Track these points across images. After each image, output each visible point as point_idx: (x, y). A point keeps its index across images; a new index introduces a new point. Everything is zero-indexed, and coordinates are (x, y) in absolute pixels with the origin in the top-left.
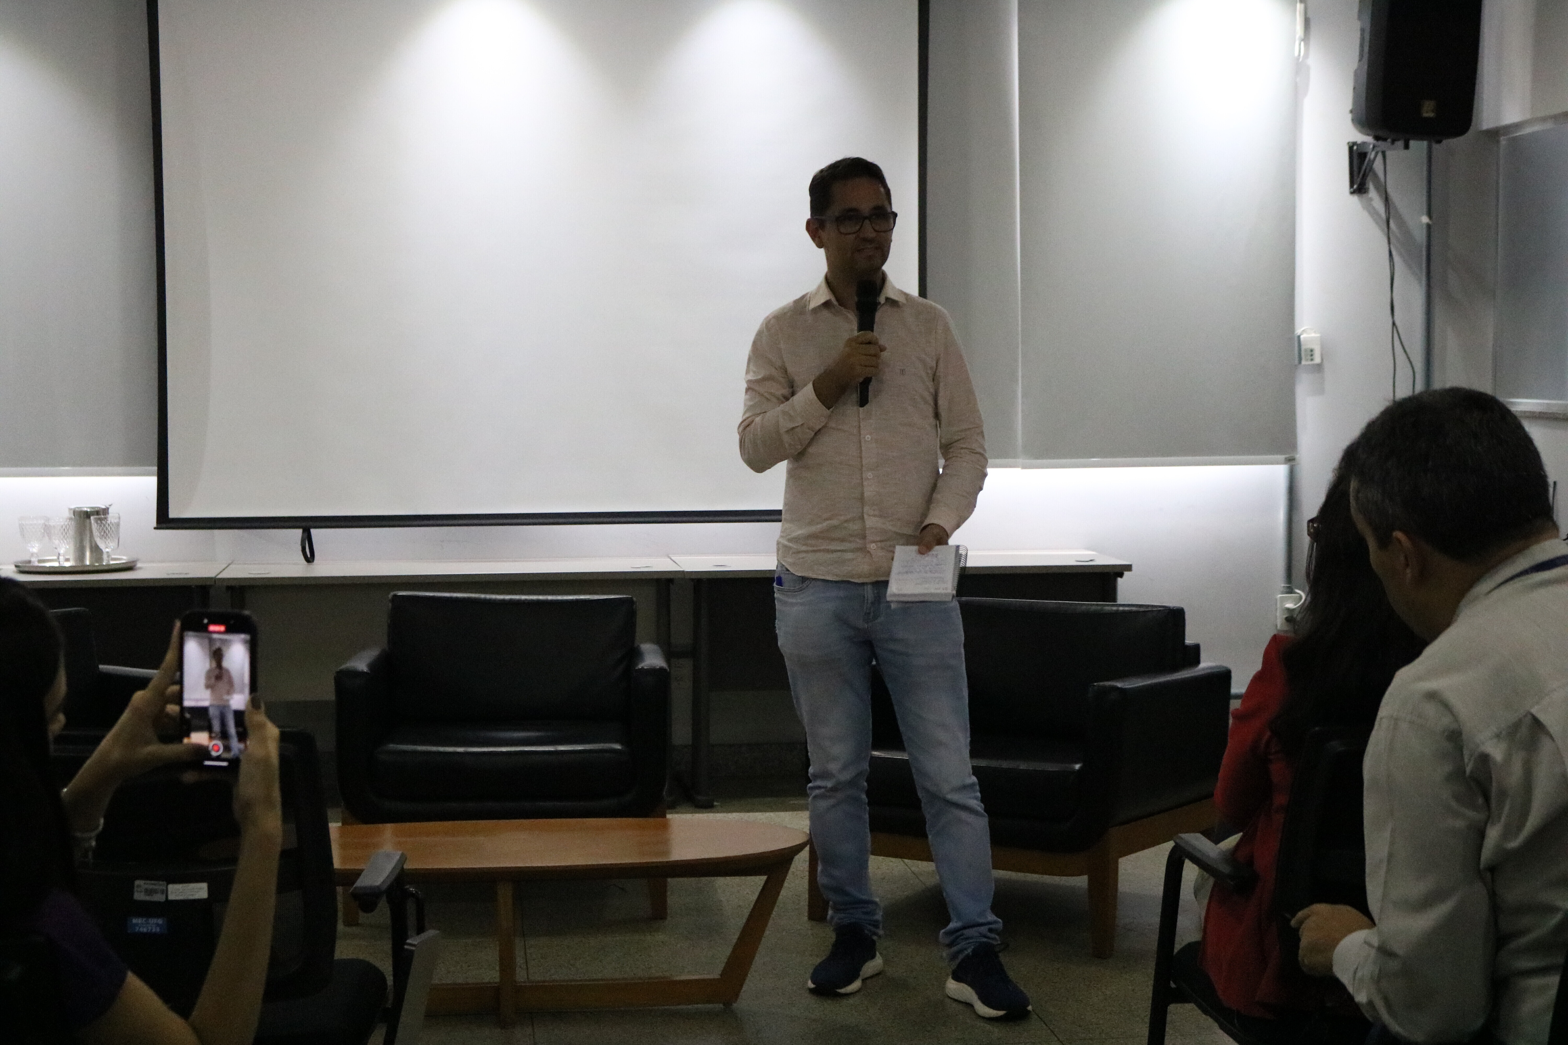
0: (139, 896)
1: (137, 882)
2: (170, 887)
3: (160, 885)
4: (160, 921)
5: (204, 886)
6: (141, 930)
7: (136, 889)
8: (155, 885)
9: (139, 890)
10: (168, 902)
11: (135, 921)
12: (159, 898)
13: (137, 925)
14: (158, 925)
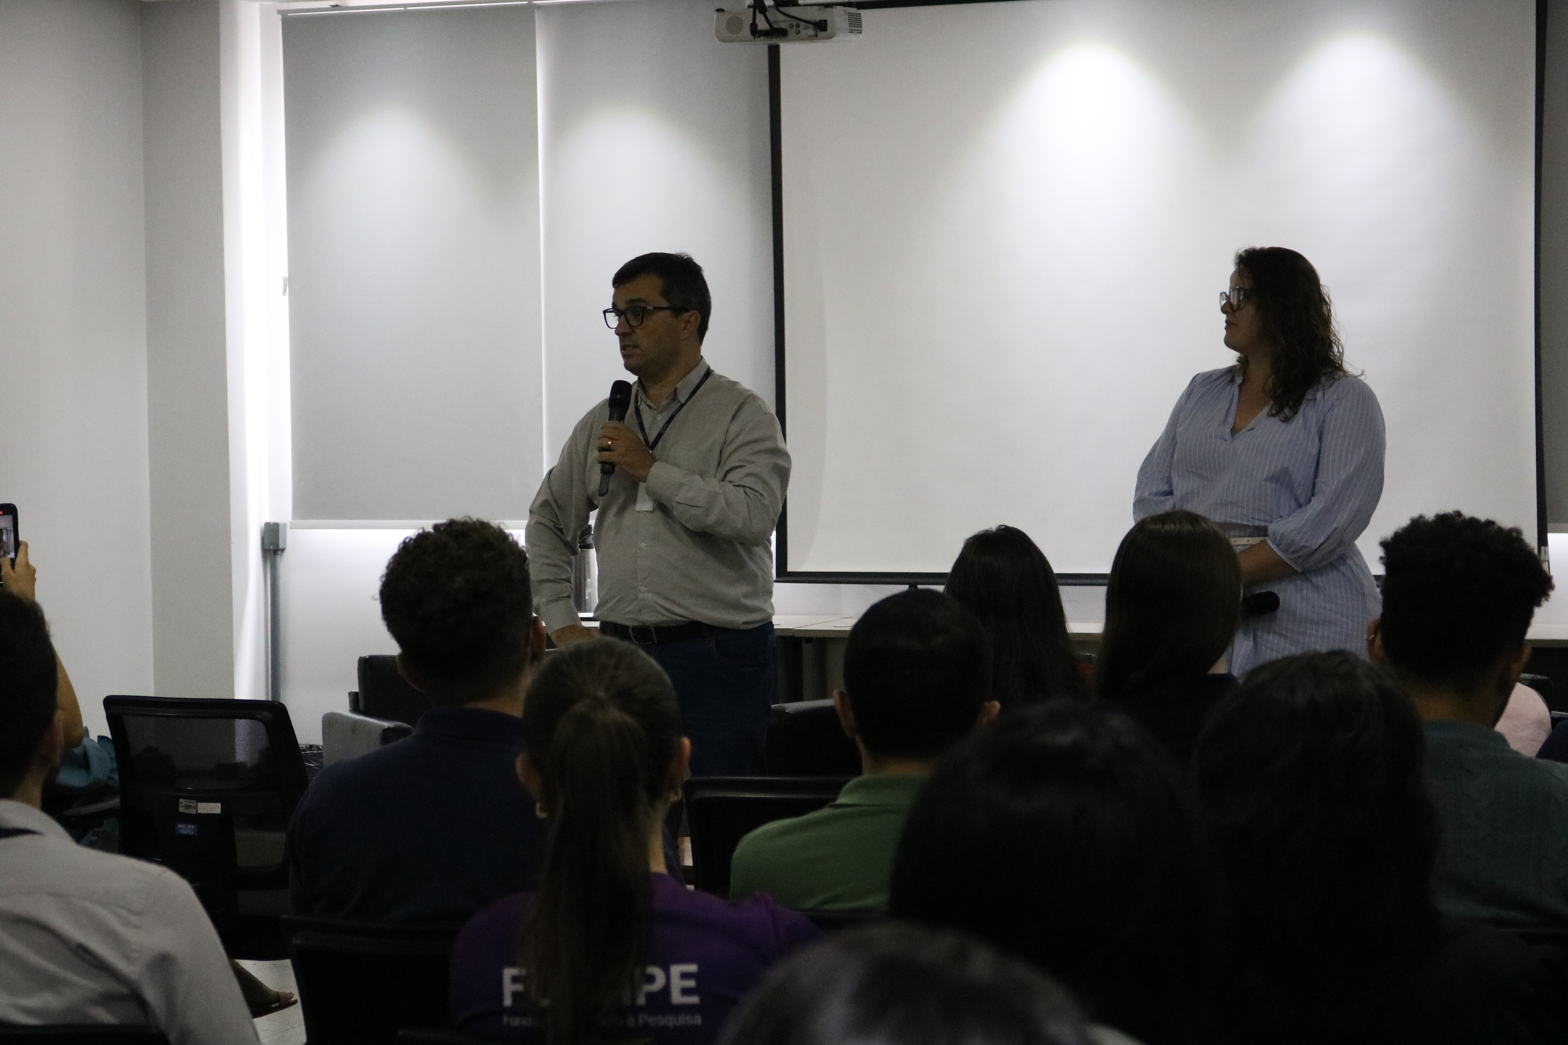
0: (182, 810)
1: (181, 800)
2: (199, 804)
3: (192, 803)
4: (193, 827)
5: (219, 805)
6: (183, 832)
7: (180, 805)
8: (190, 802)
9: (182, 805)
10: (198, 815)
11: (179, 826)
12: (193, 811)
13: (180, 828)
14: (192, 830)
